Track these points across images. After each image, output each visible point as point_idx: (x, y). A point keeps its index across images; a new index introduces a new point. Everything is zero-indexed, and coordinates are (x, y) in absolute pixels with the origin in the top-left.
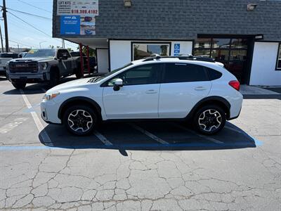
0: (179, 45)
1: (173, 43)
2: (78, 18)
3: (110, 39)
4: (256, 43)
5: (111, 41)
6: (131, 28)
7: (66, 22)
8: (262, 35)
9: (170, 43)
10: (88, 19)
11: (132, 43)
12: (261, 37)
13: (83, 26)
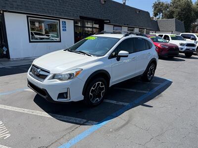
0: (65, 22)
3: (4, 11)
4: (105, 25)
8: (109, 20)
9: (59, 20)
11: (28, 17)
12: (108, 21)
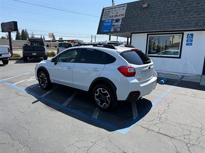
1: (186, 33)
2: (112, 20)
3: (132, 33)
5: (133, 35)
6: (145, 23)
7: (105, 24)
9: (183, 34)
10: (117, 21)
11: (148, 35)
13: (114, 25)
